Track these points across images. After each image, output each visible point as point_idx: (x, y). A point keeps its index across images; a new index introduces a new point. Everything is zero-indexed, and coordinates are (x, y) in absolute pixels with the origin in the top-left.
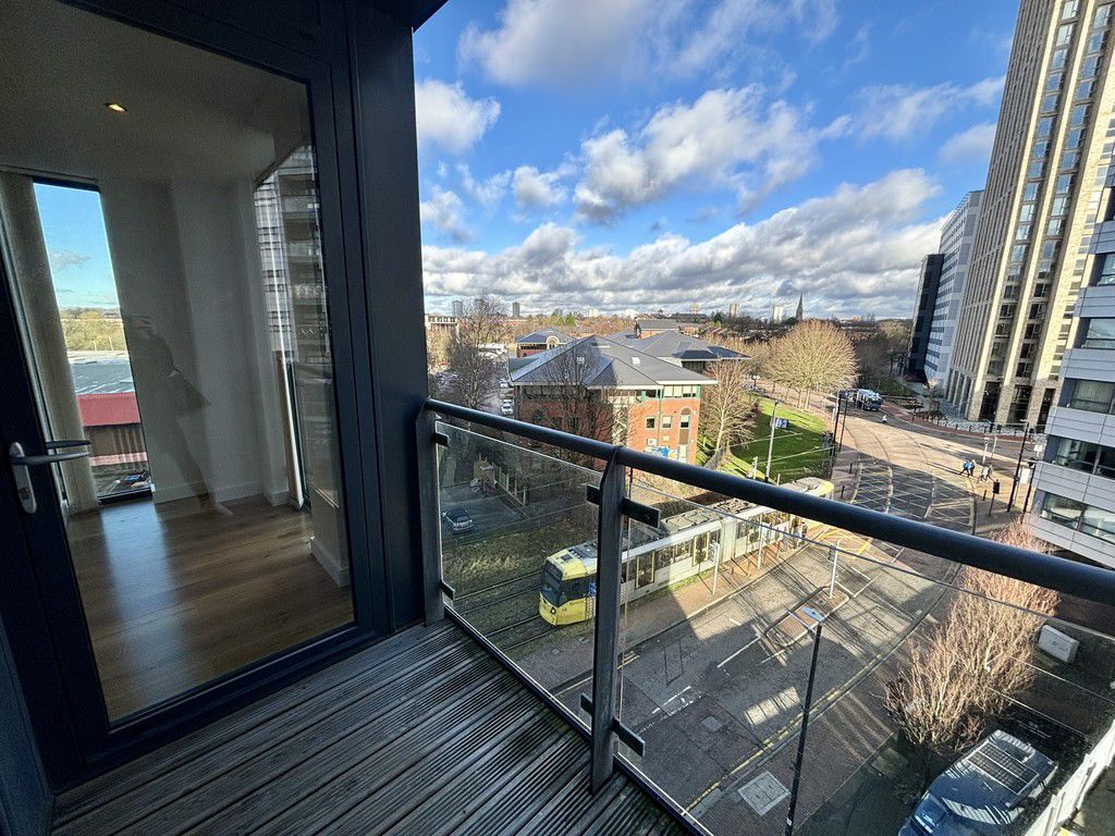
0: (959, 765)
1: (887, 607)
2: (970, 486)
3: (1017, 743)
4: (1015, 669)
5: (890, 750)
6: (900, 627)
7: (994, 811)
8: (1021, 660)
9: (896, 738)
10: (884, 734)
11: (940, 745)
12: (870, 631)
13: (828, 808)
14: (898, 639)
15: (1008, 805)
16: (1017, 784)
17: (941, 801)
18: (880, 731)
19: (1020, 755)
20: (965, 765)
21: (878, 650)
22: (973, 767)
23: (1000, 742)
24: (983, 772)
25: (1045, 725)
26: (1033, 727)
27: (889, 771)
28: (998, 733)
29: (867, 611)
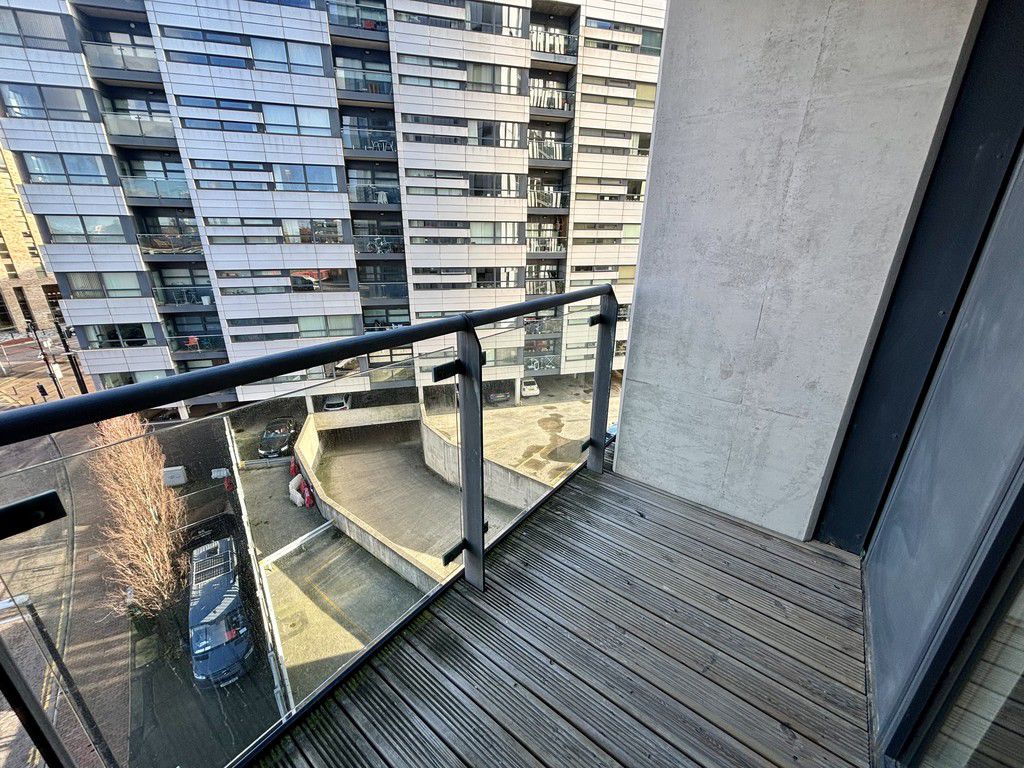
0: (193, 593)
1: (31, 552)
2: (11, 401)
3: (208, 547)
4: (173, 509)
5: (138, 644)
6: (61, 556)
7: (230, 593)
8: (172, 500)
9: (135, 632)
10: (123, 641)
11: (172, 596)
12: (35, 585)
13: (135, 738)
14: (69, 567)
15: (232, 581)
16: (226, 567)
17: (202, 624)
18: (121, 642)
19: (214, 551)
20: (197, 589)
21: (58, 593)
22: (201, 584)
23: (201, 556)
24: (207, 581)
25: (205, 526)
26: (202, 533)
27: (150, 656)
28: (196, 553)
29: (14, 573)
